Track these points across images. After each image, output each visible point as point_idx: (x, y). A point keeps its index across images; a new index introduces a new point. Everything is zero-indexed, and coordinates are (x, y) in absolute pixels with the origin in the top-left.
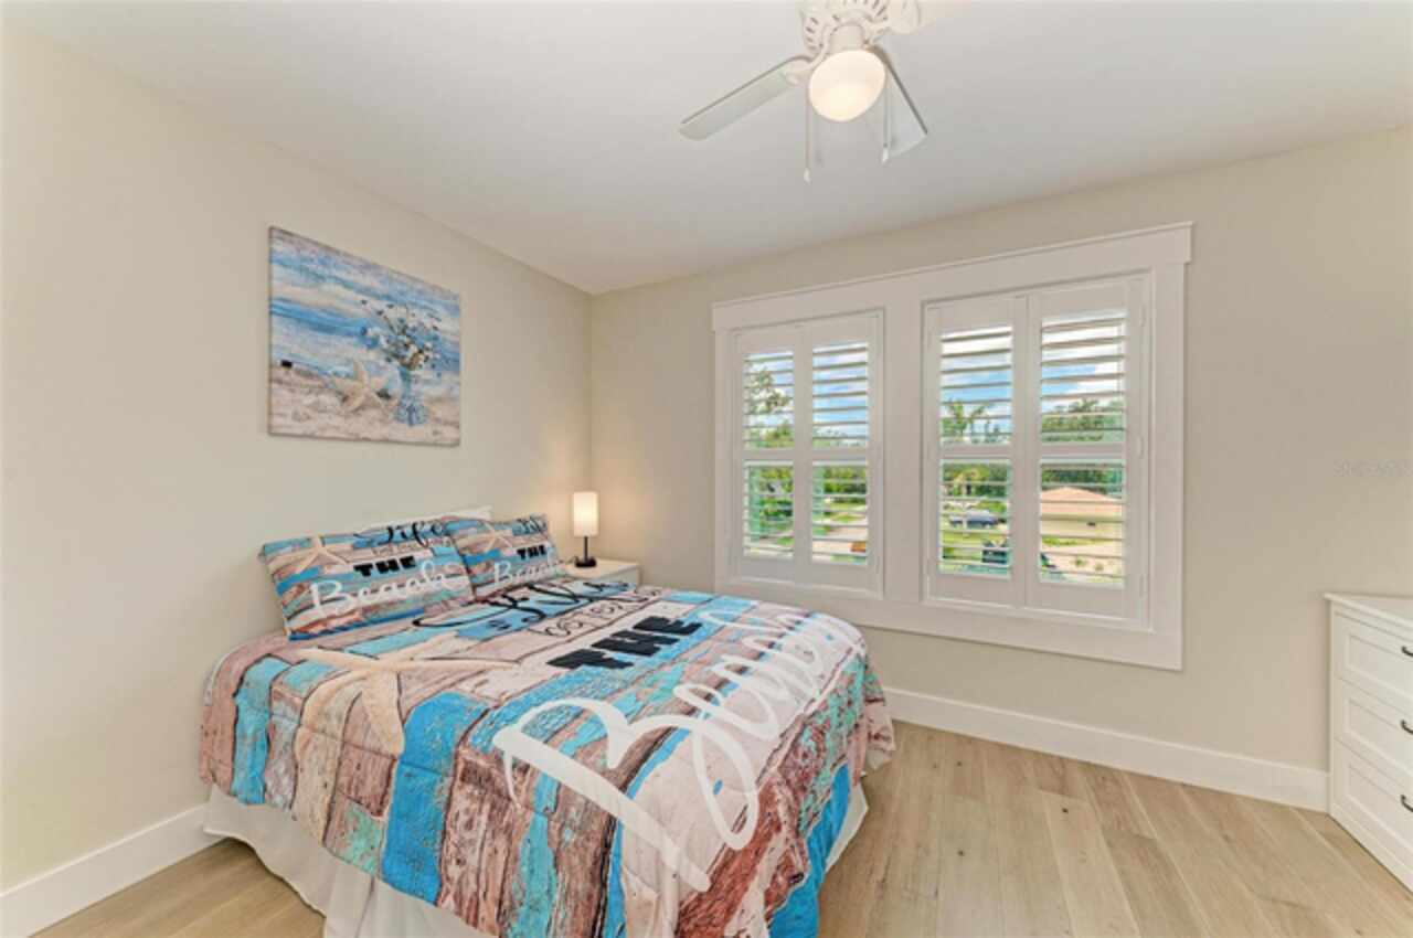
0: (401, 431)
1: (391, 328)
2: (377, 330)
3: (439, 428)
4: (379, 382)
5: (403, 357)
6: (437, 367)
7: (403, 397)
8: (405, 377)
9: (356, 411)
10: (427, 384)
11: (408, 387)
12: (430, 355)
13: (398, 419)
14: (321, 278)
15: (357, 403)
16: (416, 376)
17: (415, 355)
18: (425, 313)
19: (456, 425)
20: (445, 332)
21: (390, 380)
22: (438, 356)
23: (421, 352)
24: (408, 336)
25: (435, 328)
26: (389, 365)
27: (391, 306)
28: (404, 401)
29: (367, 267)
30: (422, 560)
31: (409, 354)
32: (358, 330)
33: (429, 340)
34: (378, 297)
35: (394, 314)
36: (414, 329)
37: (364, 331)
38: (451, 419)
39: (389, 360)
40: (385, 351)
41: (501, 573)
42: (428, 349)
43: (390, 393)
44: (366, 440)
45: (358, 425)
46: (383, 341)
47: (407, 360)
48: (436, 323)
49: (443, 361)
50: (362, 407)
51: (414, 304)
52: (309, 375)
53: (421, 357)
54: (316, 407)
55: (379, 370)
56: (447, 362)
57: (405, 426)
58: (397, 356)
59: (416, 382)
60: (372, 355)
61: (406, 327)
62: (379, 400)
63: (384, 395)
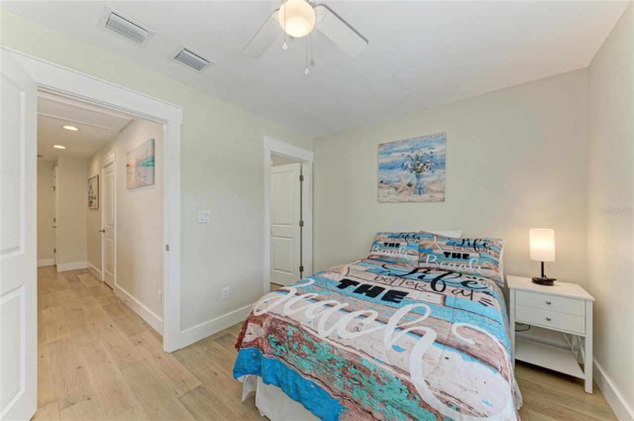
0: (416, 197)
1: (413, 160)
2: (407, 162)
3: (433, 194)
4: (408, 181)
5: (417, 169)
6: (432, 169)
7: (417, 184)
8: (418, 177)
9: (400, 192)
10: (428, 177)
11: (419, 180)
12: (429, 165)
13: (415, 193)
14: (390, 153)
15: (400, 190)
16: (423, 175)
17: (422, 167)
18: (427, 148)
19: (443, 192)
20: (436, 152)
21: (412, 179)
22: (433, 164)
23: (425, 165)
24: (420, 160)
25: (432, 153)
26: (412, 174)
27: (412, 152)
28: (418, 186)
29: (404, 142)
30: (402, 245)
31: (420, 167)
32: (401, 165)
33: (428, 159)
34: (408, 151)
35: (413, 155)
36: (422, 157)
37: (403, 164)
38: (440, 190)
39: (411, 172)
40: (410, 169)
41: (429, 260)
42: (428, 163)
43: (412, 184)
44: (403, 202)
45: (401, 197)
46: (410, 166)
47: (419, 170)
48: (432, 151)
49: (436, 165)
50: (402, 191)
51: (422, 147)
52: (386, 184)
53: (425, 167)
54: (389, 193)
55: (408, 176)
56: (437, 165)
57: (418, 195)
58: (414, 170)
59: (423, 177)
60: (405, 172)
61: (418, 157)
62: (407, 187)
63: (410, 185)
